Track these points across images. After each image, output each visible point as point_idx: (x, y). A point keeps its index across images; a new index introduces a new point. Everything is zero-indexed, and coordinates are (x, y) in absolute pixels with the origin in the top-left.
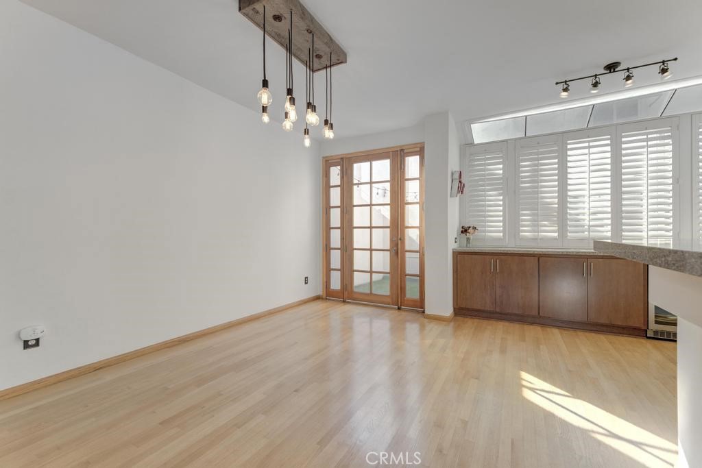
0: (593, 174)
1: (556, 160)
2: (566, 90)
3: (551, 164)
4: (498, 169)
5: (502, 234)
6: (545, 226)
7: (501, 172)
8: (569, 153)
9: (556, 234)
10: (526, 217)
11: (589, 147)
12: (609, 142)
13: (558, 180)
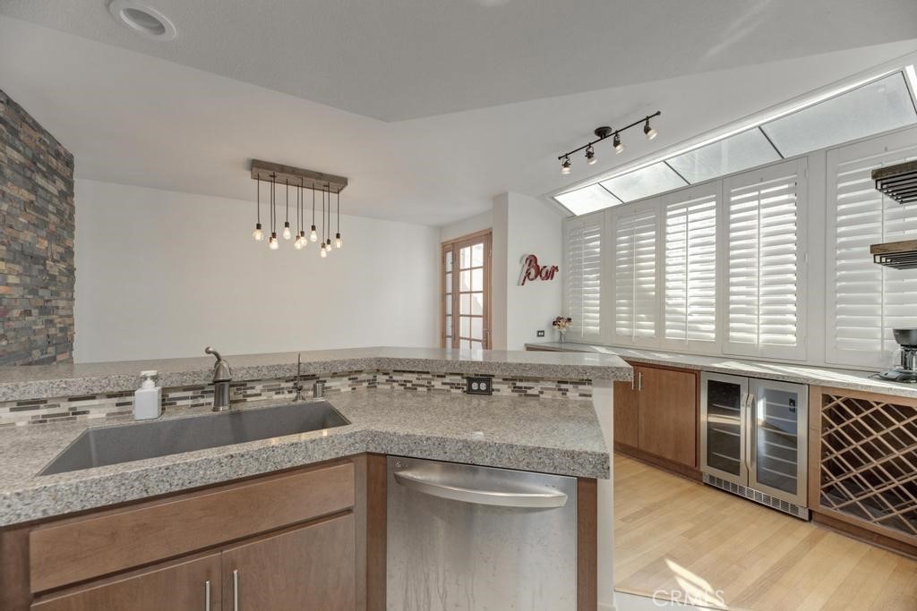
0: (691, 250)
1: (654, 233)
2: (566, 165)
3: (648, 237)
4: (596, 246)
5: (598, 328)
6: (642, 320)
7: (598, 250)
8: (669, 221)
9: (653, 331)
10: (622, 307)
11: (686, 214)
12: (714, 203)
13: (655, 260)
